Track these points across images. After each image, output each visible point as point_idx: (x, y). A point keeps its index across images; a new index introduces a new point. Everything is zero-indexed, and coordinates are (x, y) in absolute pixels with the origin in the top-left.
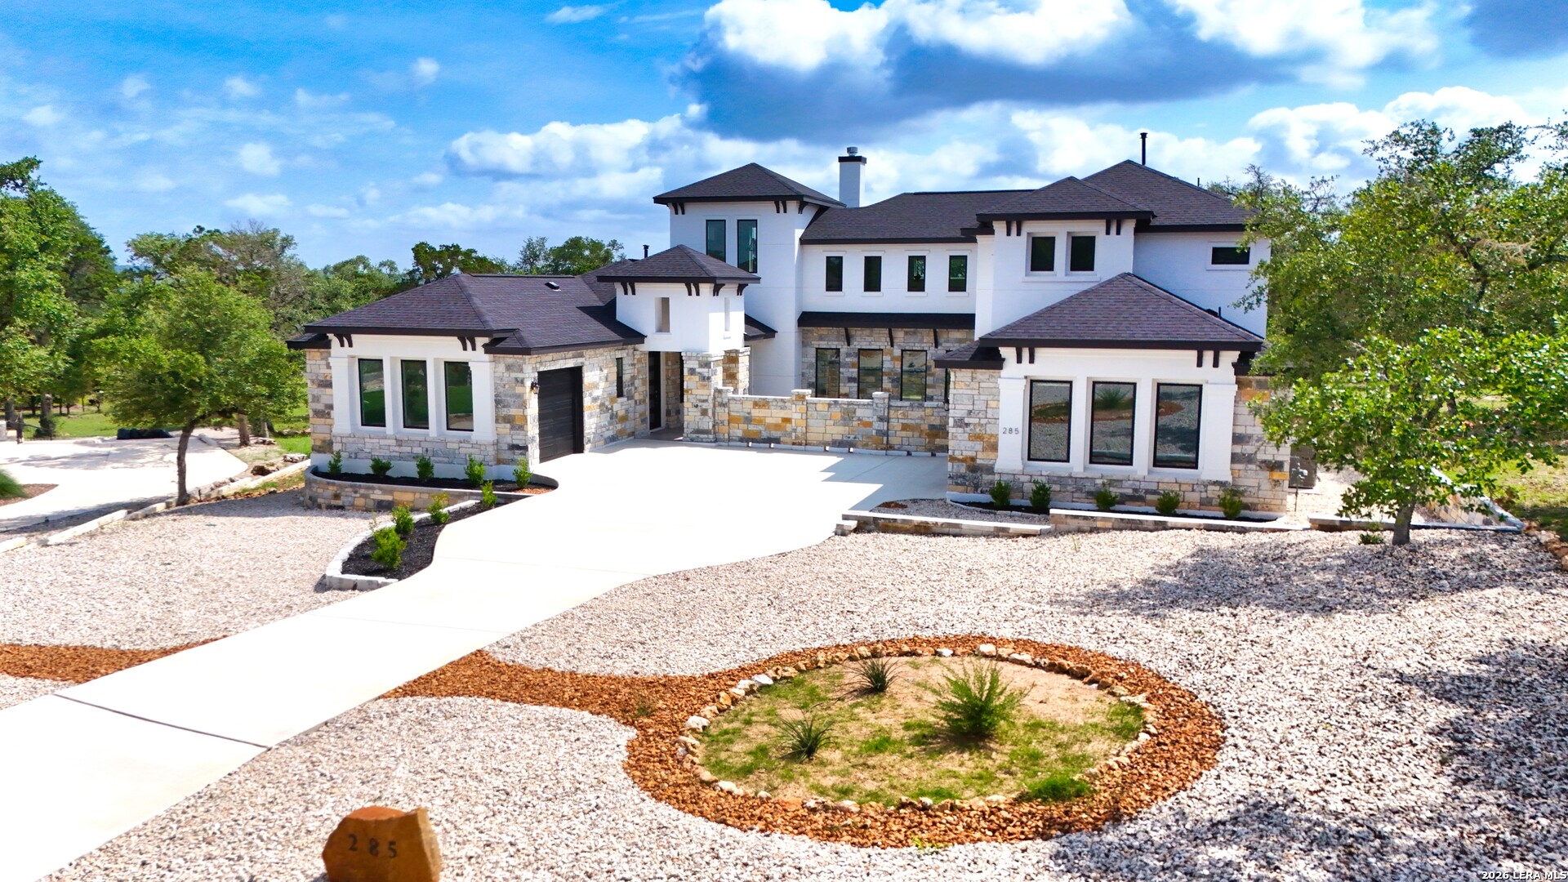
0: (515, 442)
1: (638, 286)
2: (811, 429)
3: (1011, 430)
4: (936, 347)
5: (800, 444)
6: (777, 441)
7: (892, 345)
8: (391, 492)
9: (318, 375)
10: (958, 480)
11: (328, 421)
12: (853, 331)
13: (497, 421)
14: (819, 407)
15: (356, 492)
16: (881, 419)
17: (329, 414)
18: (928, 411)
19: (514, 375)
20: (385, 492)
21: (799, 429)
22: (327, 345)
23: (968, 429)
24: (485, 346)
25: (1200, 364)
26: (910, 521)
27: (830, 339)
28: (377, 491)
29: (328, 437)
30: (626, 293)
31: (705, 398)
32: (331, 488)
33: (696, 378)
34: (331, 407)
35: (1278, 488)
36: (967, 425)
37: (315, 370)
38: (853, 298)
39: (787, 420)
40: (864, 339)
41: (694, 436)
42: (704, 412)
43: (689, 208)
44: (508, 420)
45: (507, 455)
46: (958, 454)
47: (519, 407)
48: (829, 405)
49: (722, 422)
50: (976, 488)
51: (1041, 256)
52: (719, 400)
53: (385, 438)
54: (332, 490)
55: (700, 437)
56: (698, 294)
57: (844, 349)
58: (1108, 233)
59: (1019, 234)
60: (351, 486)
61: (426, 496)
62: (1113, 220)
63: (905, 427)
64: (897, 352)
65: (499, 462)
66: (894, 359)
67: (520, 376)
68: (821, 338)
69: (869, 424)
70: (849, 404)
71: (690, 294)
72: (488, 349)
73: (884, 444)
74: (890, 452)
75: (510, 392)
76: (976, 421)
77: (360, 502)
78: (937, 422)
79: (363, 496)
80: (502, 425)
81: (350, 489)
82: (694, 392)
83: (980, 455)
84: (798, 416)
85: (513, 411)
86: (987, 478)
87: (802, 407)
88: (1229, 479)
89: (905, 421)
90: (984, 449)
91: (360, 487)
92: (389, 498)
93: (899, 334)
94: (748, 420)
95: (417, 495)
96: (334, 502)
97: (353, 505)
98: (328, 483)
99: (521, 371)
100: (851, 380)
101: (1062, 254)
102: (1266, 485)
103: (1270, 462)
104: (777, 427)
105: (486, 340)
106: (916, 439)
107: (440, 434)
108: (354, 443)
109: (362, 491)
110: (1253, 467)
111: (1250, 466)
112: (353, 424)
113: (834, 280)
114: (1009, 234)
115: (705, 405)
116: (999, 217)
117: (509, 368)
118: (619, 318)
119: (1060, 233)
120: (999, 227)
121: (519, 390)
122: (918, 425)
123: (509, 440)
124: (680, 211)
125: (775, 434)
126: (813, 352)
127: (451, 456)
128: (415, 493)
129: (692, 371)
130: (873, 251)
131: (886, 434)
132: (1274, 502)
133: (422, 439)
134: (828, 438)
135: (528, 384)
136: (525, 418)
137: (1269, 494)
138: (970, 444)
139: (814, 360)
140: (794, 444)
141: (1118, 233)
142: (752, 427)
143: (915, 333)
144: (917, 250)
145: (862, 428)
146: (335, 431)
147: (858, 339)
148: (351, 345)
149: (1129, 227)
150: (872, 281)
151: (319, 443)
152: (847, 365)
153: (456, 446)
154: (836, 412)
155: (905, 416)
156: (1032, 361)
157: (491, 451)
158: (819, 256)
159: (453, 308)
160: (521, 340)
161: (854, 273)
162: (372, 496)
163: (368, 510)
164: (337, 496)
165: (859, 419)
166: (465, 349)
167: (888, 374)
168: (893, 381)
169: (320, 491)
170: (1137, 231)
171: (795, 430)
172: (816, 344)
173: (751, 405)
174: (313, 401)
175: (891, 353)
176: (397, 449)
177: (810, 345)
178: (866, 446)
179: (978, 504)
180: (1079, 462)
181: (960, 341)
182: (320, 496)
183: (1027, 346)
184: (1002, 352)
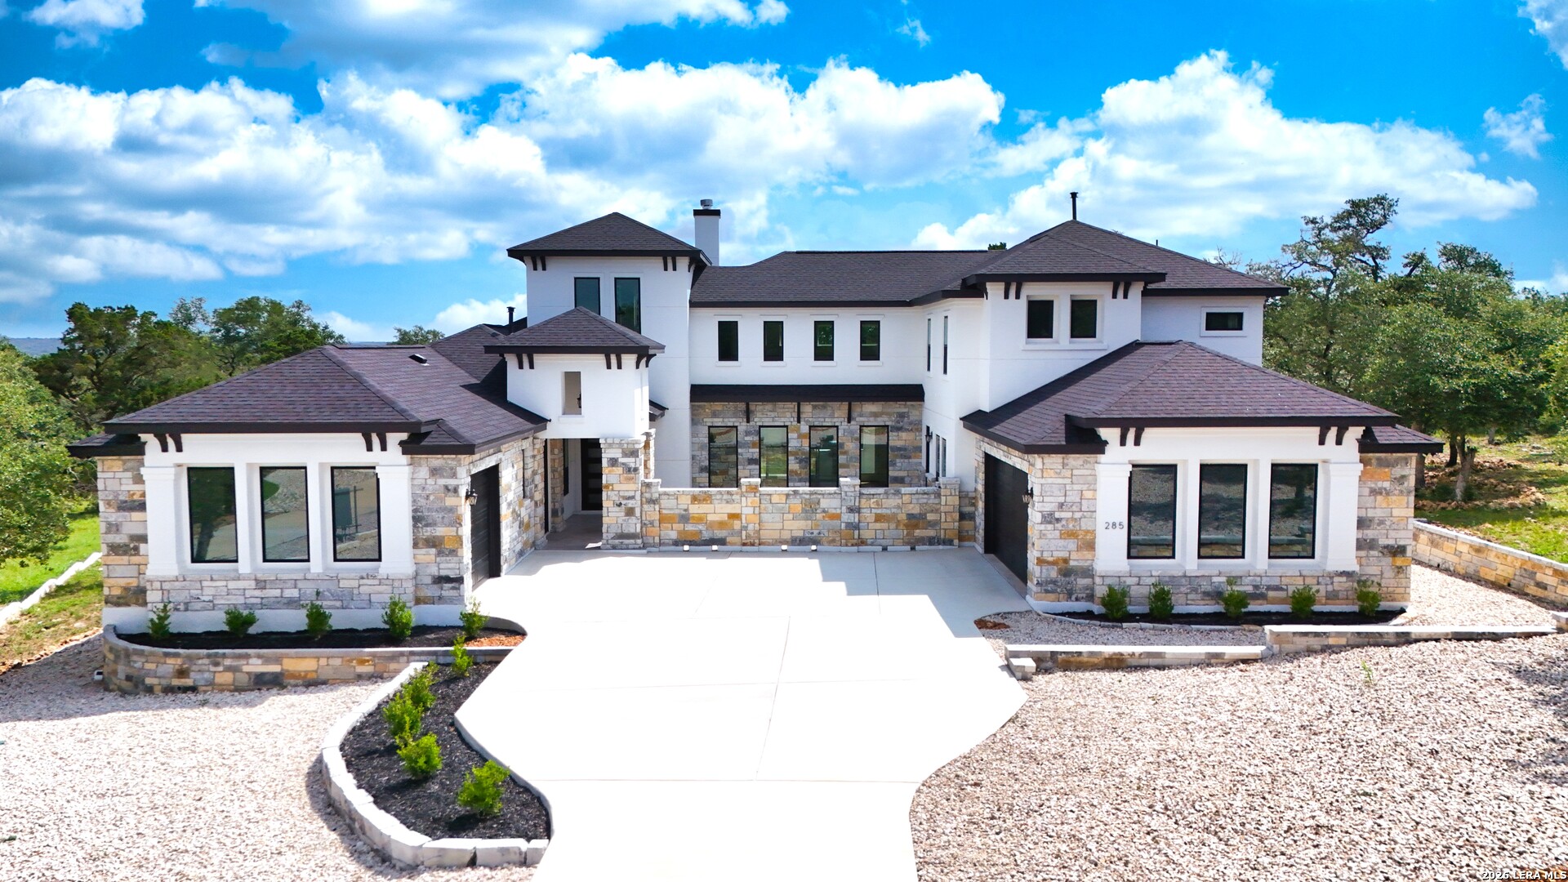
0: (443, 573)
1: (537, 358)
2: (767, 526)
3: (1114, 524)
4: (849, 421)
5: (753, 544)
6: (722, 542)
7: (799, 421)
8: (278, 660)
9: (116, 494)
10: (1048, 587)
11: (135, 559)
12: (753, 406)
13: (415, 545)
14: (775, 499)
15: (217, 664)
16: (851, 510)
17: (136, 549)
18: (906, 499)
19: (442, 482)
20: (267, 660)
21: (751, 527)
22: (139, 450)
23: (1058, 526)
24: (401, 443)
25: (1322, 442)
26: (1100, 653)
27: (726, 415)
28: (253, 661)
29: (134, 583)
30: (521, 367)
31: (632, 494)
32: (170, 661)
33: (619, 470)
34: (143, 539)
35: (1401, 576)
36: (1058, 520)
37: (113, 485)
38: (750, 368)
39: (734, 516)
40: (765, 414)
41: (617, 542)
42: (630, 512)
43: (553, 264)
44: (433, 543)
45: (433, 591)
46: (1047, 556)
47: (451, 525)
48: (788, 495)
49: (652, 523)
50: (1069, 595)
51: (1039, 322)
52: (647, 495)
53: (239, 578)
54: (172, 664)
55: (625, 543)
56: (619, 367)
57: (743, 427)
58: (1114, 296)
59: (1018, 297)
60: (209, 656)
61: (337, 662)
62: (1121, 282)
63: (879, 518)
64: (804, 428)
65: (418, 601)
66: (800, 436)
67: (452, 482)
68: (715, 415)
69: (838, 517)
70: (811, 494)
71: (609, 367)
72: (407, 448)
73: (852, 539)
74: (862, 548)
75: (436, 506)
76: (1069, 515)
77: (226, 678)
78: (916, 510)
79: (229, 669)
80: (424, 551)
81: (206, 661)
82: (616, 487)
83: (1074, 556)
84: (749, 511)
85: (440, 531)
86: (1083, 582)
87: (752, 499)
88: (1356, 568)
89: (879, 511)
90: (1079, 549)
91: (224, 656)
92: (275, 668)
93: (807, 408)
94: (685, 518)
95: (323, 662)
96: (176, 682)
97: (211, 684)
98: (167, 655)
99: (454, 475)
100: (751, 461)
101: (1062, 319)
102: (1389, 573)
103: (1392, 547)
104: (722, 525)
105: (404, 436)
106: (891, 531)
107: (326, 568)
108: (183, 589)
109: (228, 662)
110: (1374, 553)
111: (1372, 553)
112: (180, 562)
113: (728, 349)
114: (1006, 297)
115: (631, 503)
116: (995, 278)
117: (435, 472)
118: (509, 399)
119: (1061, 298)
120: (995, 290)
121: (450, 501)
122: (895, 515)
123: (434, 570)
124: (540, 267)
125: (719, 534)
126: (705, 431)
127: (346, 599)
128: (318, 658)
129: (614, 462)
130: (774, 315)
131: (856, 527)
132: (1398, 590)
133: (299, 576)
134: (786, 535)
135: (463, 492)
136: (459, 539)
137: (1393, 582)
138: (1062, 543)
139: (706, 440)
140: (744, 544)
141: (1125, 296)
142: (690, 527)
143: (824, 407)
144: (824, 315)
145: (828, 521)
146: (151, 571)
147: (759, 415)
148: (179, 449)
149: (1136, 290)
150: (773, 350)
151: (117, 592)
152: (746, 445)
153: (355, 584)
154: (797, 504)
155: (879, 505)
156: (1137, 442)
157: (409, 587)
158: (711, 319)
159: (341, 393)
160: (452, 433)
161: (751, 339)
162: (246, 669)
163: (239, 689)
164: (182, 673)
165: (824, 511)
166: (369, 448)
167: (795, 454)
168: (801, 461)
169: (149, 666)
170: (1146, 293)
171: (746, 528)
172: (709, 421)
173: (688, 500)
174: (108, 532)
175: (798, 430)
176: (258, 593)
177: (702, 423)
178: (832, 542)
179: (1088, 615)
180: (1187, 558)
181: (875, 415)
182: (149, 674)
183: (1134, 426)
184: (1105, 433)
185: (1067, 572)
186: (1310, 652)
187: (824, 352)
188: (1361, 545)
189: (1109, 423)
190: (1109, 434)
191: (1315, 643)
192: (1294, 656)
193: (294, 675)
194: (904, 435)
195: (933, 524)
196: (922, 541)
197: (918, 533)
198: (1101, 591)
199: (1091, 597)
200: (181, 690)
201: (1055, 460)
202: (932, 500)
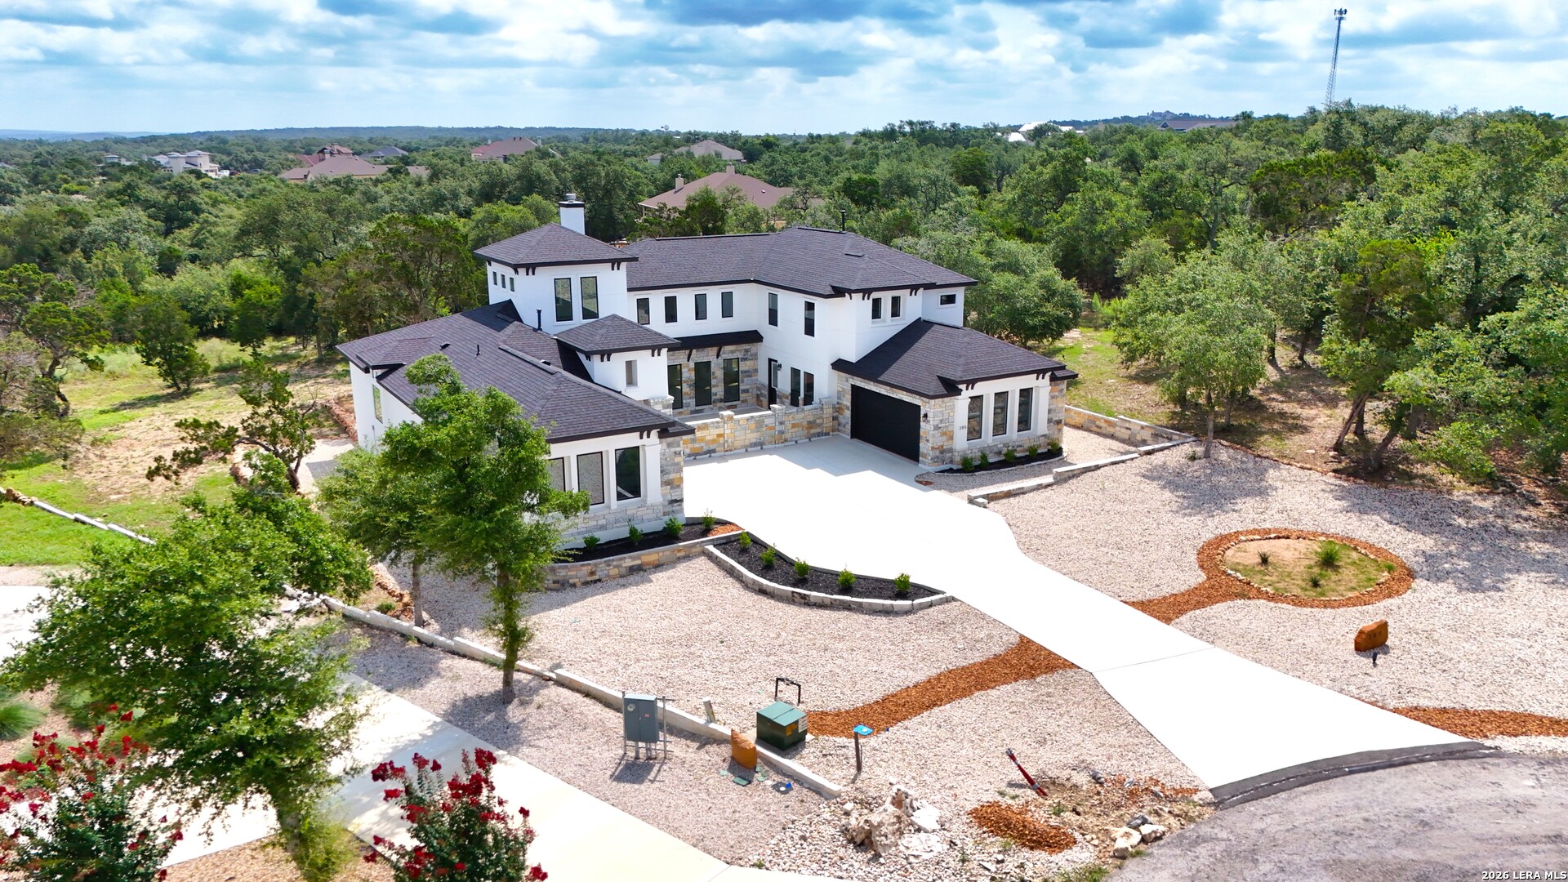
0: (674, 498)
2: (737, 438)
3: (963, 426)
5: (729, 452)
6: (714, 451)
7: (689, 361)
8: (639, 558)
10: (931, 459)
13: (663, 485)
14: (742, 421)
16: (779, 422)
18: (806, 413)
19: (673, 450)
20: (634, 559)
21: (729, 441)
23: (940, 431)
24: (658, 434)
25: (1037, 380)
28: (627, 560)
32: (584, 568)
35: (1060, 433)
36: (940, 428)
39: (719, 436)
44: (669, 483)
45: (669, 509)
46: (931, 445)
47: (676, 472)
50: (944, 462)
51: (877, 311)
56: (659, 355)
58: (911, 295)
59: (867, 299)
61: (668, 553)
62: (914, 288)
65: (664, 515)
66: (690, 370)
67: (678, 449)
69: (774, 428)
70: (760, 416)
71: (653, 356)
72: (660, 436)
73: (781, 439)
74: (786, 444)
75: (670, 463)
76: (943, 425)
77: (616, 573)
78: (812, 419)
79: (615, 567)
80: (664, 488)
83: (946, 444)
84: (728, 431)
85: (672, 476)
87: (730, 425)
88: (1047, 432)
89: (794, 421)
90: (948, 440)
92: (639, 562)
96: (589, 579)
97: (608, 576)
99: (678, 445)
102: (1057, 432)
103: (1058, 420)
104: (713, 441)
105: (659, 430)
106: (799, 432)
107: (615, 505)
110: (1053, 424)
114: (862, 298)
117: (669, 445)
119: (887, 297)
122: (801, 423)
123: (669, 498)
124: (531, 273)
125: (712, 447)
130: (670, 293)
131: (783, 432)
132: (1061, 441)
134: (747, 443)
137: (1059, 437)
138: (941, 438)
140: (726, 451)
141: (916, 294)
142: (696, 445)
143: (703, 350)
144: (700, 291)
145: (768, 431)
150: (671, 315)
154: (752, 424)
155: (794, 419)
156: (972, 389)
157: (661, 509)
158: (633, 298)
161: (657, 310)
164: (592, 573)
165: (766, 425)
166: (641, 438)
168: (690, 386)
169: (571, 573)
171: (727, 442)
175: (688, 366)
178: (772, 443)
179: (951, 471)
180: (988, 437)
181: (732, 352)
182: (572, 577)
183: (971, 383)
184: (960, 386)
185: (942, 452)
186: (1070, 478)
187: (700, 313)
188: (1050, 421)
189: (962, 382)
190: (962, 387)
191: (1071, 474)
192: (1065, 480)
193: (647, 564)
194: (748, 363)
195: (819, 425)
196: (814, 435)
197: (812, 431)
198: (957, 459)
199: (951, 462)
200: (594, 583)
201: (939, 401)
202: (819, 412)
